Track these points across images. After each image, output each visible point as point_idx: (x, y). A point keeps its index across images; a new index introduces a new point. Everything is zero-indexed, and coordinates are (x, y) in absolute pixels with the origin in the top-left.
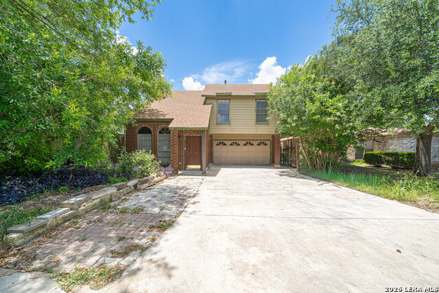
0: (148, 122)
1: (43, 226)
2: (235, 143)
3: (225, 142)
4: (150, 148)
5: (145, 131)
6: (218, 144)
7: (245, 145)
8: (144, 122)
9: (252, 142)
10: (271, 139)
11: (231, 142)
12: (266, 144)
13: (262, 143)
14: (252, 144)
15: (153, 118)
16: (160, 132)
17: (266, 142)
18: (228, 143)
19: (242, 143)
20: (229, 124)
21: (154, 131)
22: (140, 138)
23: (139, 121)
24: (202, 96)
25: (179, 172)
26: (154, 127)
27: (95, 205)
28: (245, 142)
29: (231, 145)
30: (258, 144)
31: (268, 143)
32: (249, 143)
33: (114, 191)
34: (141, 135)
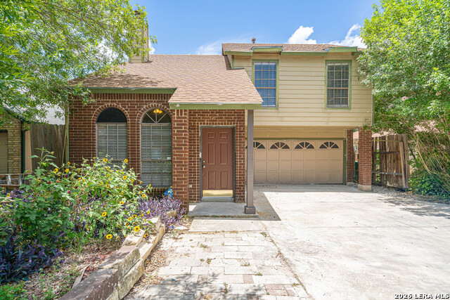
0: (119, 96)
2: (280, 145)
3: (262, 142)
4: (124, 153)
5: (112, 116)
7: (298, 147)
8: (110, 97)
9: (311, 142)
10: (345, 136)
11: (273, 143)
12: (336, 147)
13: (328, 144)
14: (311, 147)
15: (130, 86)
16: (146, 120)
17: (335, 142)
18: (268, 144)
19: (292, 144)
20: (277, 108)
21: (133, 116)
22: (102, 132)
23: (97, 94)
25: (192, 208)
26: (132, 108)
28: (298, 143)
29: (273, 147)
30: (322, 147)
31: (340, 144)
32: (305, 145)
34: (103, 125)
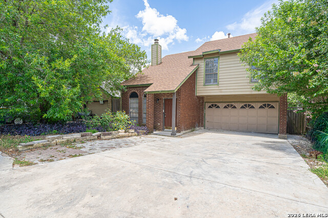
0: (136, 87)
1: (32, 145)
2: (230, 106)
3: (218, 104)
4: (137, 109)
5: (134, 95)
6: (210, 107)
7: (242, 107)
8: (133, 88)
9: (252, 104)
11: (226, 104)
12: (273, 107)
13: (266, 105)
14: (253, 107)
15: (139, 84)
17: (272, 104)
18: (222, 105)
19: (238, 105)
20: (218, 85)
21: (140, 96)
22: (131, 101)
23: (130, 88)
24: (189, 57)
27: (63, 142)
28: (242, 104)
29: (225, 107)
30: (261, 107)
31: (276, 105)
32: (248, 106)
33: (78, 136)
34: (132, 99)
